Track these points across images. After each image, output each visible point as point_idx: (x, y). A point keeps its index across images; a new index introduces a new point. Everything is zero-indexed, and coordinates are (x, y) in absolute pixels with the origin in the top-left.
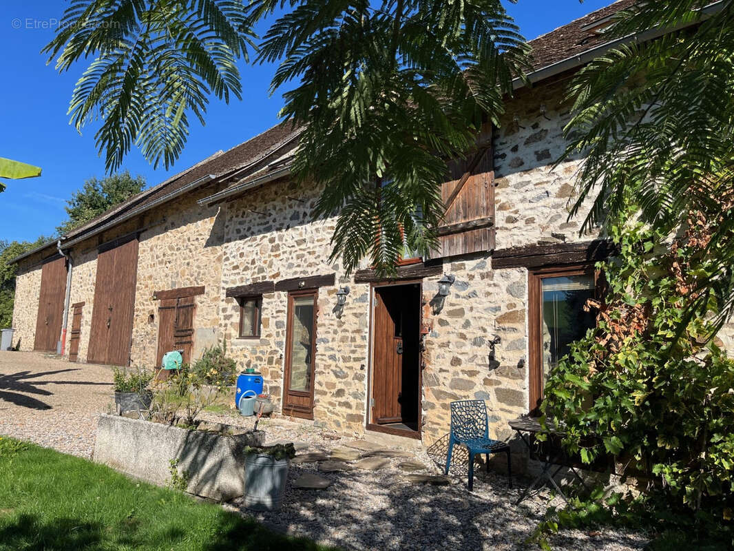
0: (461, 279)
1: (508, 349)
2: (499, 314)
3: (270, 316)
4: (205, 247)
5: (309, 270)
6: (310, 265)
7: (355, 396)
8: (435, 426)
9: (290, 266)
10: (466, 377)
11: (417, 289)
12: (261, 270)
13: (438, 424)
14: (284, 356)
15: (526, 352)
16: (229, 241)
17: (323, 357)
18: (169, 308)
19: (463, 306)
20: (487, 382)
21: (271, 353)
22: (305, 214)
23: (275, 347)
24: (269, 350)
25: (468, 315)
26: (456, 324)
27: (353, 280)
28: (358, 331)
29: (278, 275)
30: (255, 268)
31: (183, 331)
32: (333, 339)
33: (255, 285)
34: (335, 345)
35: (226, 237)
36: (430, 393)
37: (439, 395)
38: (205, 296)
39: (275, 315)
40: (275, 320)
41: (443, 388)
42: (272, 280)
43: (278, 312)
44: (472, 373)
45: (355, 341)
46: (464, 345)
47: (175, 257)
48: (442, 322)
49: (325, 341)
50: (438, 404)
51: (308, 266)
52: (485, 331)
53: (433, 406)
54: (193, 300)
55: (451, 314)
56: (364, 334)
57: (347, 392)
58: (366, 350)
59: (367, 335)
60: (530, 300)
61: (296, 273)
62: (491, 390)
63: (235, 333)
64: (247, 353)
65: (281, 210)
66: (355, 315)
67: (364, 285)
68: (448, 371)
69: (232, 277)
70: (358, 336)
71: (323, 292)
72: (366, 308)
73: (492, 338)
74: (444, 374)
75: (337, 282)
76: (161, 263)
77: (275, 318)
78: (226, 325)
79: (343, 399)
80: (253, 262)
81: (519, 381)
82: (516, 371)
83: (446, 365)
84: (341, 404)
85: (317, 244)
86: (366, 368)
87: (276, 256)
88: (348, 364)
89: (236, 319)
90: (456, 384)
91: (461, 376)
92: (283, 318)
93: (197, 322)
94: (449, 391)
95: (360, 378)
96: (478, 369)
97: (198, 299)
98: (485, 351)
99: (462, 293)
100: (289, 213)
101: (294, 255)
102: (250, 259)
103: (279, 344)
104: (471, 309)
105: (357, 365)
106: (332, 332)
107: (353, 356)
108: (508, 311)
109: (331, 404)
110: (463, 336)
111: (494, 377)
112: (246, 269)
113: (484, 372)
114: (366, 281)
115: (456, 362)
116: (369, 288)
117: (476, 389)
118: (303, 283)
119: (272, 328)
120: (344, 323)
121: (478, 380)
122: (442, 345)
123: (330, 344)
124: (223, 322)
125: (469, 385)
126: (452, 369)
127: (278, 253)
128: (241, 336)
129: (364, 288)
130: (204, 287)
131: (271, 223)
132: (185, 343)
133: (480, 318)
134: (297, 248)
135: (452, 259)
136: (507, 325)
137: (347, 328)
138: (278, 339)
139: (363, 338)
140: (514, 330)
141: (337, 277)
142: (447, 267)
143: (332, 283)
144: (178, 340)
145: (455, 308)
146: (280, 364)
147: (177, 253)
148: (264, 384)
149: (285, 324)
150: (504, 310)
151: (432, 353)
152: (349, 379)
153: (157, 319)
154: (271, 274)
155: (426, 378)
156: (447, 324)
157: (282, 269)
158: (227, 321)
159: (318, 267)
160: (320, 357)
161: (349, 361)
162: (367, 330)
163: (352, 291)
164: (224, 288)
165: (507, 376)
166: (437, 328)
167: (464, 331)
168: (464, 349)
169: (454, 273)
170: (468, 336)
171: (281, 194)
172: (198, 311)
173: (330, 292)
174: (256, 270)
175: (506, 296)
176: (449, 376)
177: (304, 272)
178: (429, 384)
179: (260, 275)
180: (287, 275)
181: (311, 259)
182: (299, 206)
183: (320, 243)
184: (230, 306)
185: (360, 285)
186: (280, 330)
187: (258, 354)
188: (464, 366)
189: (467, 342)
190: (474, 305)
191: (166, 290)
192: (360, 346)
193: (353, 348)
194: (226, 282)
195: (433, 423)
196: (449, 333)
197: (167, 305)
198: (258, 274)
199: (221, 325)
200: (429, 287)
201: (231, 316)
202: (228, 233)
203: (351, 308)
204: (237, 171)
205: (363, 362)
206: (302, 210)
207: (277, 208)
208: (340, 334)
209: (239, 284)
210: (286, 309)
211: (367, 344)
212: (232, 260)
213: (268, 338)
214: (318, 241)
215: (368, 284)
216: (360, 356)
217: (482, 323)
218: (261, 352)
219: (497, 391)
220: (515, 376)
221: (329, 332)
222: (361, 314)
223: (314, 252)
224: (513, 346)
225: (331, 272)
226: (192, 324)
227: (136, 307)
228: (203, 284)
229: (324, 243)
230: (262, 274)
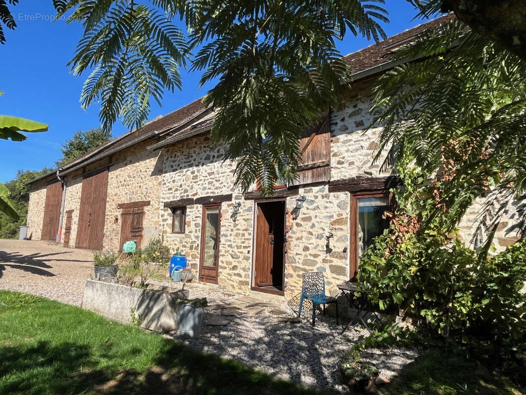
0: (310, 199)
1: (337, 241)
2: (332, 220)
3: (191, 220)
4: (151, 176)
5: (216, 191)
6: (217, 188)
7: (244, 270)
8: (293, 288)
9: (204, 189)
10: (312, 258)
11: (283, 204)
12: (186, 191)
13: (295, 287)
14: (200, 245)
15: (348, 243)
16: (166, 172)
17: (225, 246)
18: (128, 214)
19: (311, 215)
20: (324, 261)
21: (192, 243)
22: (214, 157)
23: (194, 239)
24: (191, 241)
25: (314, 220)
26: (307, 226)
27: (243, 198)
28: (246, 230)
29: (196, 194)
30: (182, 189)
31: (136, 228)
32: (231, 235)
33: (182, 200)
34: (232, 238)
35: (164, 170)
36: (290, 268)
37: (295, 269)
38: (150, 206)
39: (194, 219)
40: (194, 222)
41: (298, 265)
42: (193, 197)
43: (196, 217)
44: (316, 256)
45: (244, 236)
46: (311, 238)
47: (131, 182)
48: (298, 225)
49: (226, 236)
50: (294, 274)
51: (215, 189)
52: (324, 230)
53: (292, 276)
54: (143, 209)
55: (304, 219)
56: (249, 232)
57: (239, 267)
58: (251, 241)
59: (252, 232)
60: (351, 211)
61: (208, 193)
62: (327, 266)
63: (169, 230)
64: (176, 242)
65: (199, 154)
66: (244, 220)
67: (251, 201)
68: (301, 255)
69: (168, 195)
70: (246, 233)
71: (224, 205)
72: (251, 216)
73: (328, 235)
74: (299, 256)
75: (233, 199)
76: (123, 186)
77: (195, 221)
78: (163, 225)
79: (236, 272)
80: (181, 186)
81: (344, 260)
82: (342, 254)
83: (300, 251)
84: (235, 274)
85: (221, 175)
86: (251, 252)
87: (195, 182)
88: (240, 250)
89: (170, 221)
90: (306, 262)
91: (309, 257)
92: (200, 221)
93: (146, 223)
94: (302, 266)
95: (247, 259)
96: (319, 253)
97: (146, 209)
98: (323, 242)
99: (310, 207)
100: (204, 155)
101: (207, 182)
102: (179, 184)
103: (197, 237)
104: (316, 216)
105: (245, 251)
106: (230, 230)
107: (243, 245)
108: (338, 218)
109: (229, 274)
110: (311, 233)
111: (329, 258)
112: (177, 190)
113: (323, 255)
114: (251, 199)
115: (306, 249)
116: (253, 203)
117: (318, 265)
118: (212, 200)
119: (193, 228)
120: (238, 225)
121: (319, 260)
122: (298, 239)
123: (228, 238)
124: (162, 223)
125: (314, 263)
126: (304, 253)
127: (196, 180)
128: (173, 232)
129: (251, 203)
130: (150, 201)
131: (192, 162)
132: (138, 236)
133: (321, 222)
134: (209, 177)
135: (305, 186)
136: (337, 227)
137: (239, 228)
138: (196, 234)
139: (250, 234)
140: (341, 229)
141: (234, 196)
142: (301, 191)
143: (231, 200)
144: (133, 234)
145: (306, 216)
146: (197, 250)
147: (133, 179)
148: (187, 262)
149: (201, 224)
150: (336, 217)
151: (292, 243)
152: (240, 259)
153: (120, 221)
154: (192, 194)
155: (288, 259)
156: (301, 226)
157: (199, 191)
158: (164, 223)
159: (222, 189)
160: (223, 246)
161: (241, 248)
162: (252, 229)
163: (242, 204)
164: (162, 202)
165: (336, 257)
166: (295, 228)
167: (311, 230)
168: (311, 241)
169: (305, 194)
170: (314, 233)
171: (200, 144)
172: (146, 216)
173: (229, 206)
174: (183, 191)
175: (337, 209)
176: (302, 258)
177: (213, 193)
178: (290, 263)
179: (185, 194)
180: (202, 194)
181: (217, 184)
182: (210, 151)
183: (223, 175)
184: (166, 213)
185: (248, 201)
186: (198, 229)
187: (184, 244)
188: (310, 252)
189: (313, 237)
190: (318, 214)
191: (126, 202)
192: (248, 239)
193: (243, 240)
194: (164, 198)
195: (292, 286)
196: (302, 231)
197: (126, 212)
198: (184, 193)
199: (160, 225)
200: (291, 203)
201: (167, 219)
202: (165, 168)
203: (242, 216)
204: (171, 129)
205: (249, 249)
206: (212, 154)
207: (197, 153)
208: (235, 232)
209: (172, 200)
210: (201, 216)
211: (252, 238)
212: (167, 184)
213: (190, 234)
214: (222, 173)
215: (253, 201)
216: (247, 245)
217: (323, 225)
218: (185, 242)
219: (330, 266)
220: (341, 258)
221: (228, 231)
222: (248, 219)
223: (219, 180)
224: (340, 239)
225: (230, 193)
226: (142, 225)
227: (106, 213)
228: (149, 199)
229: (226, 174)
230: (187, 194)
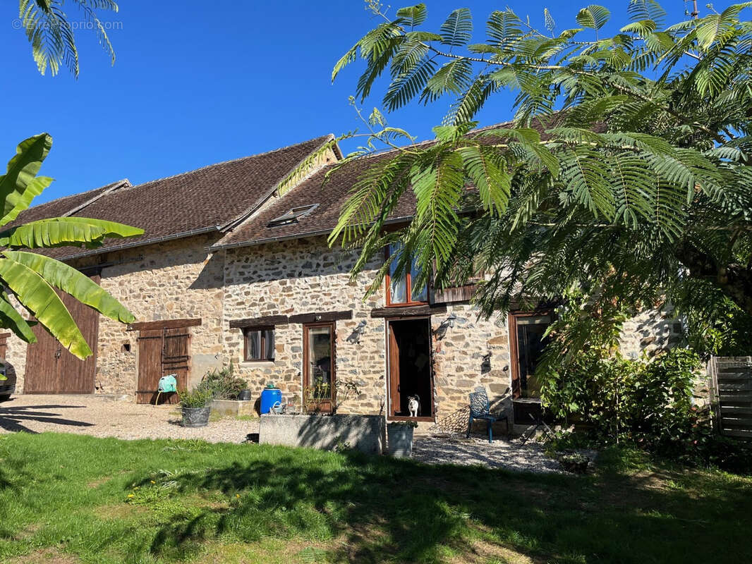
0: (461, 316)
1: (497, 360)
2: (489, 338)
3: (285, 343)
4: (193, 287)
5: (325, 307)
6: (326, 304)
7: (376, 398)
8: (446, 412)
9: (305, 304)
10: (468, 378)
11: (428, 322)
12: (272, 306)
13: (449, 410)
14: (302, 374)
15: (509, 361)
16: (230, 282)
17: (344, 372)
18: (154, 338)
19: (464, 333)
20: (483, 380)
21: (288, 371)
22: (318, 265)
23: (291, 367)
24: (286, 369)
25: (467, 339)
26: (460, 345)
27: (369, 315)
28: (376, 352)
29: (292, 310)
30: (264, 304)
31: (173, 358)
32: (353, 359)
33: (265, 318)
34: (355, 363)
35: (225, 278)
36: (441, 391)
37: (447, 391)
38: (202, 327)
39: (290, 342)
40: (290, 346)
41: (450, 387)
42: (285, 314)
43: (292, 340)
44: (472, 376)
45: (374, 359)
46: (465, 358)
47: (157, 292)
48: (447, 344)
50: (447, 397)
51: (323, 304)
52: (480, 349)
53: (443, 399)
54: (186, 331)
55: (454, 338)
56: (381, 354)
57: (368, 395)
58: (385, 365)
59: (385, 354)
60: (510, 329)
61: (311, 309)
62: (486, 385)
63: (241, 358)
64: (258, 373)
65: (291, 259)
66: (373, 340)
67: (380, 319)
68: (454, 376)
69: (237, 312)
70: (376, 356)
71: (340, 325)
72: (382, 336)
73: (486, 353)
74: (451, 378)
75: (354, 316)
76: (135, 297)
77: (291, 344)
78: (231, 351)
79: (365, 401)
80: (262, 299)
81: (505, 379)
82: (503, 373)
83: (453, 372)
84: (362, 405)
85: (331, 288)
86: (385, 377)
87: (289, 295)
88: (368, 376)
89: (241, 346)
90: (460, 384)
91: (464, 378)
92: (300, 344)
93: (193, 349)
94: (456, 388)
95: (380, 385)
96: (477, 373)
97: (192, 330)
98: (480, 361)
99: (462, 325)
100: (301, 263)
101: (308, 296)
102: (258, 297)
103: (297, 365)
104: (470, 335)
105: (377, 376)
106: (351, 353)
107: (372, 370)
108: (495, 336)
109: (353, 405)
110: (465, 353)
111: (488, 377)
112: (254, 305)
113: (480, 376)
114: (382, 317)
115: (460, 369)
116: (384, 321)
117: (476, 385)
118: (320, 317)
119: (288, 352)
120: (363, 347)
121: (477, 380)
122: (448, 359)
123: (350, 362)
124: (228, 349)
125: (471, 384)
126: (457, 374)
127: (291, 293)
128: (246, 360)
129: (381, 322)
130: (201, 319)
131: (281, 269)
132: (178, 368)
133: (476, 341)
134: (311, 290)
135: (453, 303)
136: (496, 345)
137: (366, 350)
138: (296, 361)
139: (382, 357)
140: (501, 348)
141: (354, 313)
142: (449, 308)
143: (350, 318)
144: (167, 366)
145: (457, 335)
146: (299, 380)
147: (161, 288)
148: (282, 397)
149: (302, 348)
150: (493, 336)
151: (441, 364)
152: (370, 387)
153: (135, 348)
154: (283, 310)
155: (437, 382)
156: (452, 345)
157: (295, 306)
158: (232, 348)
159: (334, 305)
160: (340, 372)
161: (369, 374)
162: (384, 351)
163: (369, 323)
164: (226, 321)
165: (497, 376)
166: (444, 348)
167: (464, 349)
168: (465, 361)
169: (455, 312)
170: (468, 352)
171: (291, 247)
172: (194, 340)
173: (347, 325)
174: (266, 306)
175: (495, 328)
176: (455, 379)
177: (320, 309)
178: (439, 385)
179: (271, 310)
180: (300, 310)
181: (327, 299)
182: (311, 258)
183: (335, 288)
184: (235, 335)
185: (376, 319)
186: (297, 354)
187: (273, 374)
188: (465, 372)
189: (468, 357)
190: (472, 333)
191: (146, 321)
192: (379, 363)
193: (372, 364)
194: (230, 316)
195: (444, 410)
196: (454, 351)
197: (149, 335)
198: (268, 309)
199: (225, 351)
200: (436, 321)
201: (238, 344)
202: (228, 275)
203: (369, 336)
204: (234, 222)
205: (382, 374)
206: (315, 261)
207: (287, 258)
208: (359, 355)
209: (245, 317)
210: (301, 337)
211: (385, 361)
212: (234, 297)
213: (283, 360)
214: (333, 285)
215: (384, 318)
216: (379, 370)
217: (478, 344)
218: (276, 371)
219: (490, 385)
220: (502, 376)
221: (349, 354)
222: (378, 340)
223: (330, 294)
224: (500, 358)
225: (348, 309)
226: (186, 352)
227: (100, 338)
228: (199, 317)
229: (339, 287)
230: (274, 310)
